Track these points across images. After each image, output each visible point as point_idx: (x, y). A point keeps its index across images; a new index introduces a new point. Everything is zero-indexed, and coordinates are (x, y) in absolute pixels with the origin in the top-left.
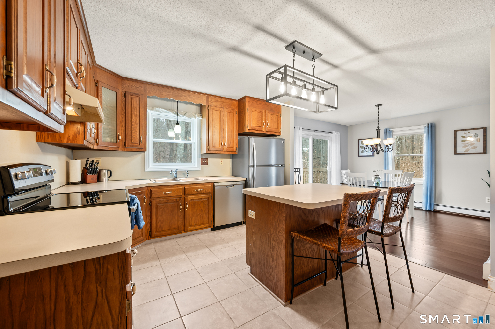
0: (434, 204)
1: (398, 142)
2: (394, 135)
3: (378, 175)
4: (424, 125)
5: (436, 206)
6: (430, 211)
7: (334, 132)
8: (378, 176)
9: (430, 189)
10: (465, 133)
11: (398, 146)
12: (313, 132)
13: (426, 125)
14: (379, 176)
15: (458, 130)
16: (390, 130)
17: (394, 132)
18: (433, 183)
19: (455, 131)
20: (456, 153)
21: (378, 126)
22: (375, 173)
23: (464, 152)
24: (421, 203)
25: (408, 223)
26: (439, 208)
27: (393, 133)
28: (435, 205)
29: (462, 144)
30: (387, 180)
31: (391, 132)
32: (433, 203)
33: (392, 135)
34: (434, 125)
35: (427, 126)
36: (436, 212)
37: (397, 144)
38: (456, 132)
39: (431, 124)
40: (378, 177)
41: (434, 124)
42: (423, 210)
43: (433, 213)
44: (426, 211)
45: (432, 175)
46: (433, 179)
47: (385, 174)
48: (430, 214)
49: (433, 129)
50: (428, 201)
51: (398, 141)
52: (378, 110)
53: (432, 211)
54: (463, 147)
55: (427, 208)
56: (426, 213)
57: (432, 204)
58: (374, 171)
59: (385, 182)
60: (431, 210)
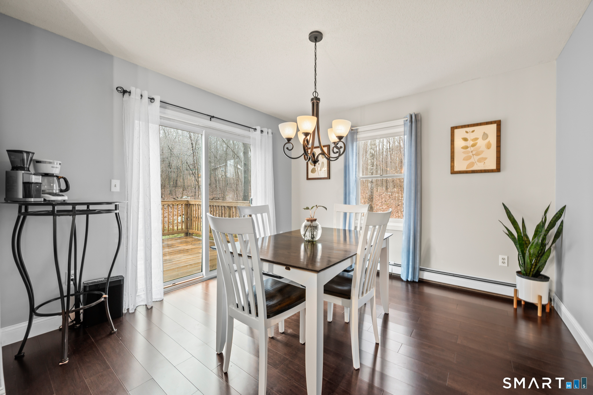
0: (419, 267)
1: (372, 168)
2: (359, 138)
3: (315, 218)
4: (404, 118)
5: (421, 272)
6: (413, 282)
7: (259, 129)
8: (315, 220)
9: (413, 239)
10: (467, 132)
11: (372, 172)
12: (207, 120)
13: (407, 119)
14: (317, 222)
15: (457, 127)
16: (353, 129)
17: (360, 133)
18: (417, 229)
19: (451, 128)
20: (453, 172)
21: (316, 92)
22: (310, 214)
23: (466, 169)
24: (399, 266)
25: (377, 344)
26: (427, 276)
27: (358, 136)
28: (421, 270)
29: (463, 152)
30: (347, 228)
31: (354, 133)
32: (417, 266)
33: (357, 139)
34: (420, 118)
35: (409, 119)
36: (423, 282)
37: (371, 171)
38: (453, 129)
39: (416, 116)
40: (314, 223)
41: (419, 115)
42: (402, 280)
43: (417, 285)
44: (407, 281)
45: (416, 213)
46: (417, 220)
47: (345, 214)
48: (413, 288)
49: (419, 125)
50: (411, 263)
51: (371, 166)
52: (315, 49)
53: (416, 282)
54: (464, 160)
55: (408, 276)
56: (407, 286)
57: (417, 268)
58: (308, 208)
59: (345, 230)
60: (415, 280)
